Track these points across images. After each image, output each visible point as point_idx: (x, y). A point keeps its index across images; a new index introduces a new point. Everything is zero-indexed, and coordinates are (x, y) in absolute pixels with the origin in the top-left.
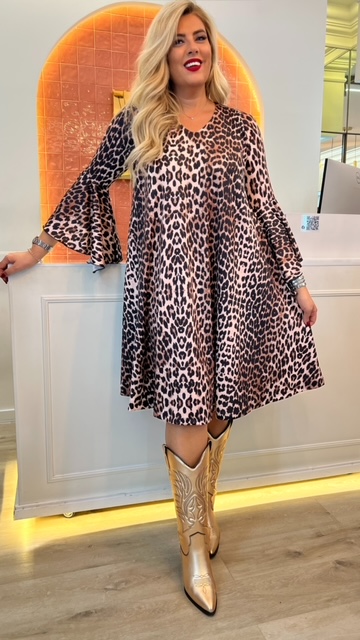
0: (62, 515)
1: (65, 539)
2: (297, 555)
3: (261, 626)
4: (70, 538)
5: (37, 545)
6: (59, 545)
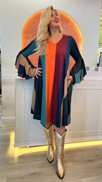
0: (26, 147)
1: (27, 154)
2: (91, 161)
3: (81, 179)
4: (29, 153)
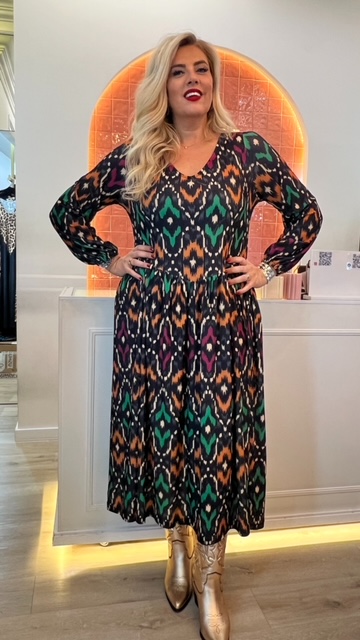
2: (336, 605)
4: (104, 568)
5: (73, 574)
6: (95, 575)
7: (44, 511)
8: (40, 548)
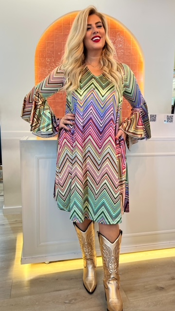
0: (44, 263)
2: (162, 289)
4: (48, 274)
5: (32, 278)
6: (42, 278)
7: (17, 247)
8: (15, 266)
